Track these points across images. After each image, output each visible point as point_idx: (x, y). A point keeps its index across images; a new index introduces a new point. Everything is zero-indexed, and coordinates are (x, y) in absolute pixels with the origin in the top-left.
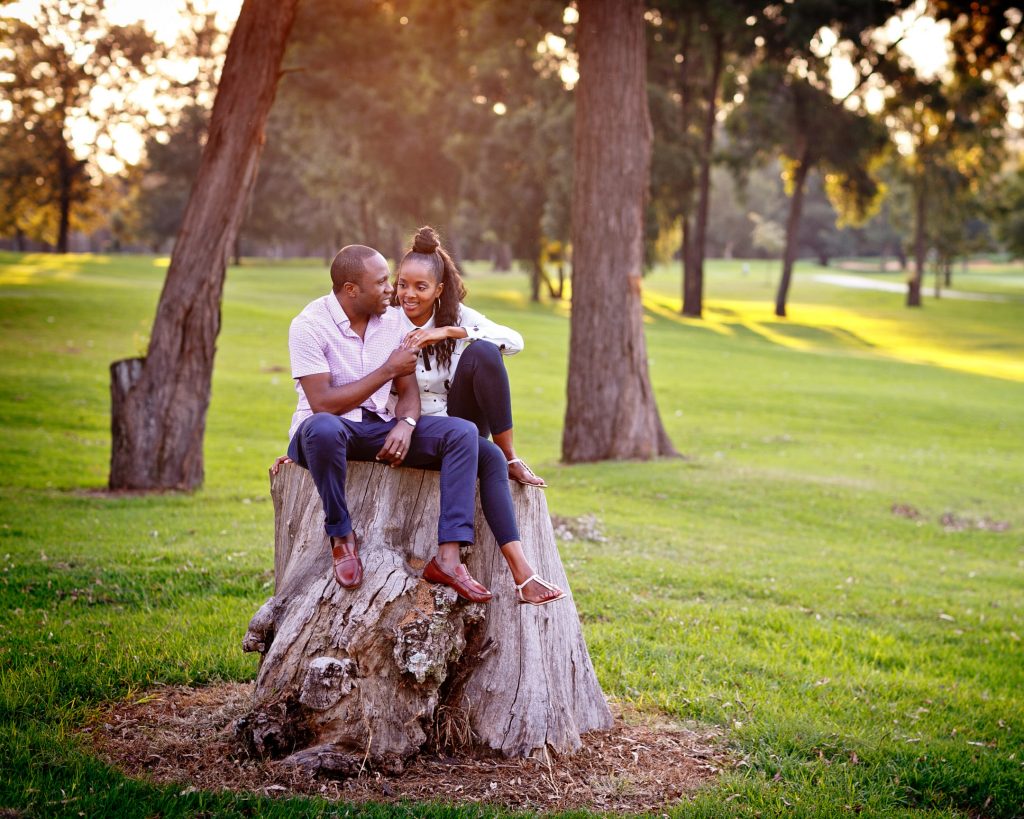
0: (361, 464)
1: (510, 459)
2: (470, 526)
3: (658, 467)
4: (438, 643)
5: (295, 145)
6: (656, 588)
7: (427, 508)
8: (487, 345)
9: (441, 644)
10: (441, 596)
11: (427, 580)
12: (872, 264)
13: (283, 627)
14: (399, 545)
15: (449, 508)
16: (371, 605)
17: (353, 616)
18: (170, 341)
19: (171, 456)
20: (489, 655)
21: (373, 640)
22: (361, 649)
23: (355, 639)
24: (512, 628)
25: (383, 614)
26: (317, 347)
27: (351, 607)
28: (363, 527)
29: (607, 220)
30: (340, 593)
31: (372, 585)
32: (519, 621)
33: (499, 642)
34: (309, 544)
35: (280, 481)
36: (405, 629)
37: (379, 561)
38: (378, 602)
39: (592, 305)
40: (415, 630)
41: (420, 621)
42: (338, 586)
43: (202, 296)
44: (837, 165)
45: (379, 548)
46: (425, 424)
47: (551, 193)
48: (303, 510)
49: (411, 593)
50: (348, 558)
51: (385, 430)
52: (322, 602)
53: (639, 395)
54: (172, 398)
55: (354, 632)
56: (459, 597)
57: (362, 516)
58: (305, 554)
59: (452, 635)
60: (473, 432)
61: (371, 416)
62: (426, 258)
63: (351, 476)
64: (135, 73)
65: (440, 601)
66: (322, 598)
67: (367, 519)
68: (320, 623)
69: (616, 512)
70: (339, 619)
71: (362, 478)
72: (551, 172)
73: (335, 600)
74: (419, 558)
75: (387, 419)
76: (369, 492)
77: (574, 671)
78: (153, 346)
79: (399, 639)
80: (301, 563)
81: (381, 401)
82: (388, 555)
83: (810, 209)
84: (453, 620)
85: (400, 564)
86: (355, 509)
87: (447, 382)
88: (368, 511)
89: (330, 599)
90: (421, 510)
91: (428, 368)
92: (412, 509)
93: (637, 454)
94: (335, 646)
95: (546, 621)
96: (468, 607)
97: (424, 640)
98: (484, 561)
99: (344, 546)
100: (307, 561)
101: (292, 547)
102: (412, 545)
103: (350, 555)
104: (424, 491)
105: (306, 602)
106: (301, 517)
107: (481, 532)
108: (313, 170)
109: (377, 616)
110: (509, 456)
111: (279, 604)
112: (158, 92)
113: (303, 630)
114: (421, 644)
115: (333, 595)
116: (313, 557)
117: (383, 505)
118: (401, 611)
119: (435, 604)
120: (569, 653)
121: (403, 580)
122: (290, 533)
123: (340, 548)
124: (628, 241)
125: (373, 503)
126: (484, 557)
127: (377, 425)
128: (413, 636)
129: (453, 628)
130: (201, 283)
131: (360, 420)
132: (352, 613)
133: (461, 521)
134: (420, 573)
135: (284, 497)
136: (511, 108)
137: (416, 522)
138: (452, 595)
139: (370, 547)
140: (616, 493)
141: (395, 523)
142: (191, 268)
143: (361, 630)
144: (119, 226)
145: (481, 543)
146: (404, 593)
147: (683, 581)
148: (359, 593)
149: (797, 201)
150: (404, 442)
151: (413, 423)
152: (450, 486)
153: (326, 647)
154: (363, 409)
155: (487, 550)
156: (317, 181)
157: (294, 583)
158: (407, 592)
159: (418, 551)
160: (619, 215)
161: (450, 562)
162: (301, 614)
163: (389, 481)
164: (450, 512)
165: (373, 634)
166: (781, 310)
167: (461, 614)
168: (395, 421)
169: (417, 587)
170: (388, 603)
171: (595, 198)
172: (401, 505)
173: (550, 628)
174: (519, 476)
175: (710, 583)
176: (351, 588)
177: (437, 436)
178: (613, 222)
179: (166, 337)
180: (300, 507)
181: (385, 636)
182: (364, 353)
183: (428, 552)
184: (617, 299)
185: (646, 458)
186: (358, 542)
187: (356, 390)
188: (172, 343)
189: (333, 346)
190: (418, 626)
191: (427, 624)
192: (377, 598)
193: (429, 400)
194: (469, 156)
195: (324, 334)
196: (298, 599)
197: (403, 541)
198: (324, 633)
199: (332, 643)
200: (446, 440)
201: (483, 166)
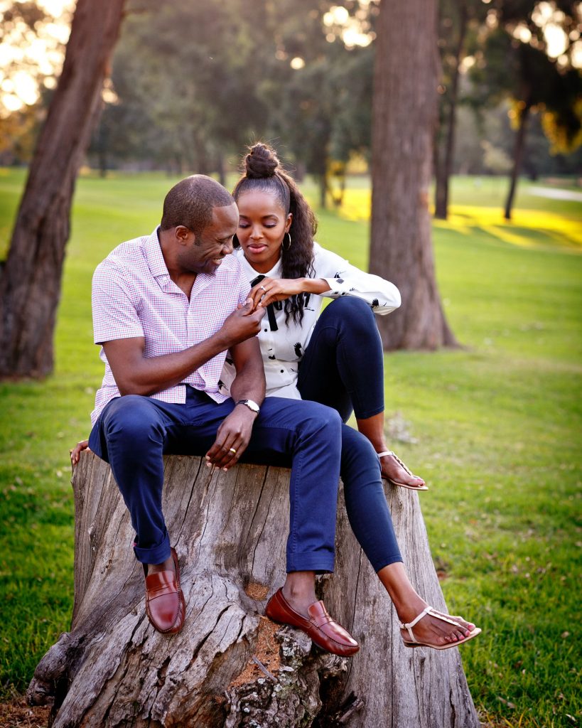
0: (185, 458)
1: (379, 452)
2: (330, 549)
3: (444, 358)
4: (286, 711)
5: (147, 88)
6: (484, 515)
7: (271, 516)
8: (356, 302)
9: (290, 711)
10: (290, 645)
11: (270, 618)
12: (570, 181)
13: (78, 678)
14: (234, 566)
15: (301, 524)
16: (195, 656)
17: (172, 673)
18: (27, 247)
19: (26, 348)
20: (351, 717)
21: (198, 706)
22: (181, 719)
23: (173, 706)
24: (381, 678)
25: (212, 669)
26: (128, 304)
27: (168, 661)
28: (186, 544)
29: (401, 144)
30: (154, 639)
31: (197, 628)
32: (389, 668)
33: (363, 699)
34: (114, 564)
35: (81, 473)
36: (241, 694)
37: (206, 594)
38: (205, 652)
39: (389, 217)
40: (255, 694)
41: (261, 681)
42: (151, 628)
43: (54, 208)
44: (552, 106)
45: (207, 574)
46: (271, 409)
47: (337, 125)
48: (108, 518)
49: (250, 639)
50: (166, 591)
51: (217, 416)
52: (130, 649)
53: (426, 295)
54: (28, 296)
55: (172, 696)
56: (313, 647)
57: (185, 528)
58: (109, 578)
59: (304, 696)
60: (335, 422)
61: (198, 396)
62: (268, 184)
63: (171, 475)
64: (31, 35)
65: (288, 652)
66: (130, 643)
67: (191, 533)
68: (127, 680)
69: (416, 406)
70: (152, 677)
71: (186, 477)
72: (336, 110)
73: (148, 648)
74: (259, 583)
75: (219, 400)
76: (194, 497)
77: (453, 716)
78: (12, 251)
79: (234, 708)
80: (104, 590)
81: (212, 376)
82: (219, 584)
83: (530, 140)
84: (305, 677)
85: (235, 598)
86: (176, 518)
87: (298, 346)
88: (192, 521)
89: (141, 646)
90: (263, 519)
91: (274, 327)
92: (252, 517)
93: (425, 345)
94: (146, 716)
95: (422, 661)
96: (325, 657)
97: (267, 708)
98: (345, 588)
99: (160, 575)
100: (112, 587)
101: (93, 564)
102: (250, 565)
103: (169, 587)
104: (267, 493)
105: (110, 646)
106: (105, 527)
107: (341, 550)
108: (159, 107)
109: (203, 672)
110: (379, 448)
111: (74, 644)
112: (48, 49)
113: (105, 688)
114: (263, 714)
115: (145, 640)
116: (120, 581)
117: (212, 513)
118: (236, 664)
119: (281, 654)
120: (447, 694)
121: (239, 622)
122: (92, 545)
123: (155, 577)
124: (419, 163)
125: (200, 510)
126: (346, 583)
127: (206, 408)
128: (252, 703)
129: (305, 687)
130: (53, 197)
131: (184, 402)
132: (171, 668)
133: (318, 543)
134: (263, 606)
135: (85, 495)
136: (307, 61)
137: (256, 534)
138: (304, 643)
139: (195, 572)
140: (412, 384)
141: (228, 538)
142: (45, 183)
143: (182, 693)
144: (18, 148)
145: (342, 566)
146: (240, 640)
147: (509, 506)
148: (180, 640)
149: (521, 133)
150: (242, 435)
151: (256, 408)
152: (304, 494)
153: (134, 718)
154: (188, 385)
155: (349, 574)
156: (163, 116)
157: (94, 616)
158: (245, 637)
159: (258, 573)
160: (412, 141)
161: (302, 597)
162: (101, 664)
163: (220, 482)
164: (302, 530)
165: (198, 698)
166: (508, 216)
167: (316, 666)
168: (231, 404)
169: (257, 630)
170: (219, 655)
171: (392, 127)
172: (236, 512)
173: (427, 669)
174: (392, 475)
175: (535, 508)
176: (170, 633)
177: (286, 426)
178: (407, 147)
179: (22, 243)
180: (104, 512)
181: (213, 700)
182: (189, 313)
183: (271, 575)
184: (410, 212)
185: (433, 348)
186: (179, 565)
187: (178, 363)
188: (27, 249)
189: (148, 303)
190: (259, 688)
191: (270, 685)
192: (204, 647)
193: (274, 371)
194: (275, 97)
195: (137, 287)
196: (100, 638)
197: (238, 561)
198: (132, 696)
199: (142, 712)
200: (298, 433)
201: (286, 105)
